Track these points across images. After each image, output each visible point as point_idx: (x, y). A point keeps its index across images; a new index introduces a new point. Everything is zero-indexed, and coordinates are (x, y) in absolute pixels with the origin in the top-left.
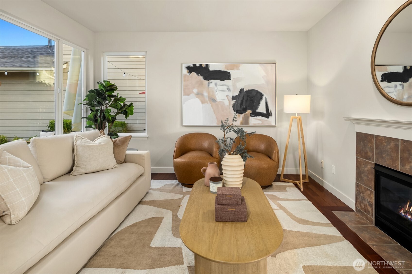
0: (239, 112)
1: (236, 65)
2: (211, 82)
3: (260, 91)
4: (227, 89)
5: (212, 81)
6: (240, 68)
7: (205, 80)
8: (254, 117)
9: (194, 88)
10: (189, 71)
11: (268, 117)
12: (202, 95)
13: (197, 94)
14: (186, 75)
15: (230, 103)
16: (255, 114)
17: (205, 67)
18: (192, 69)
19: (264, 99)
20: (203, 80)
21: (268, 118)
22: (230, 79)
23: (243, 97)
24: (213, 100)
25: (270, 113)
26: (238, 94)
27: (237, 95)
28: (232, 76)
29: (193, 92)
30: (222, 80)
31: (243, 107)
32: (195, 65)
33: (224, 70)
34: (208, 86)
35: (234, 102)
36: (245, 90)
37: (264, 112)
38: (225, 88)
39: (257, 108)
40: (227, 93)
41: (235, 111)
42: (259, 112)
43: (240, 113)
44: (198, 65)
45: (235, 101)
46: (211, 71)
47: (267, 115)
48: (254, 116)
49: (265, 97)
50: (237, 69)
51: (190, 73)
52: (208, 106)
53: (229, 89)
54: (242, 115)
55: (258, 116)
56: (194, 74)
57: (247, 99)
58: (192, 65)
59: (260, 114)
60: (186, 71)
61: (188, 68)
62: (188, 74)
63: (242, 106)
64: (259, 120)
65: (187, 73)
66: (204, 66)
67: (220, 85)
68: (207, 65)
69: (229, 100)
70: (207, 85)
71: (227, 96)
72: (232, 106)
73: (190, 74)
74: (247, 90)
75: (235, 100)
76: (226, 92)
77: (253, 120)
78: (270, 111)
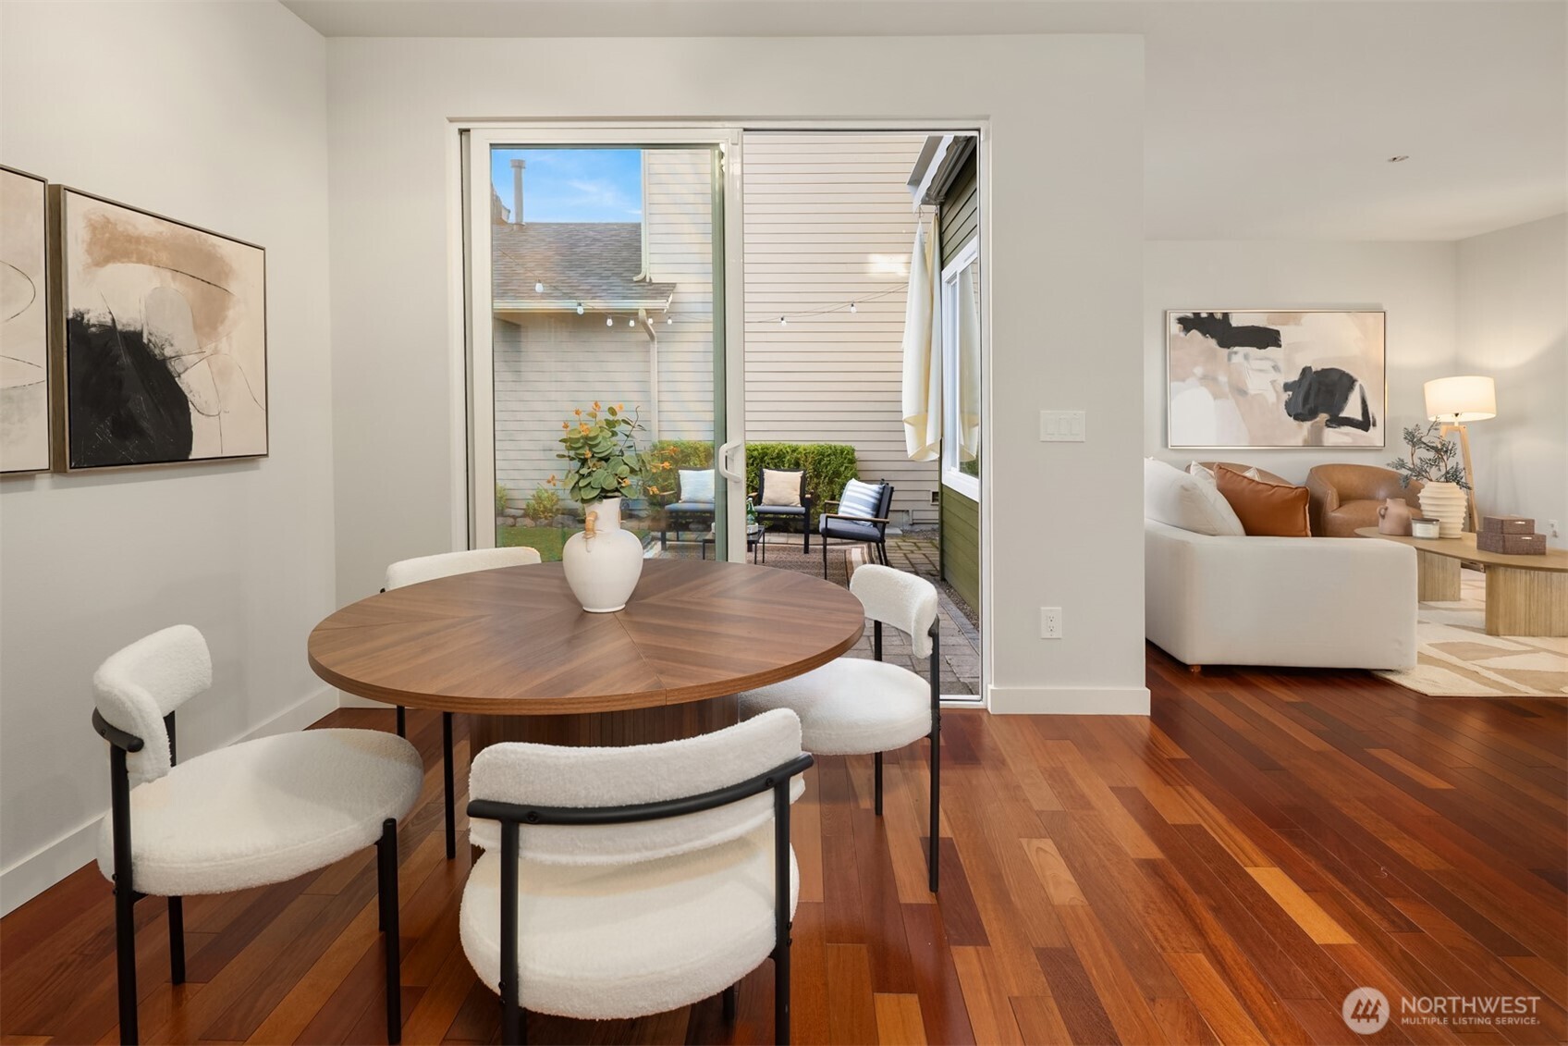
0: (1300, 417)
1: (1293, 316)
2: (1236, 353)
3: (1347, 371)
4: (1272, 369)
5: (1236, 349)
6: (1303, 321)
7: (1220, 348)
8: (1335, 428)
9: (1196, 364)
10: (1184, 328)
11: (1366, 428)
12: (1215, 380)
13: (1202, 379)
14: (1176, 336)
15: (1278, 397)
16: (1337, 421)
17: (1221, 318)
18: (1188, 323)
19: (1357, 388)
20: (1218, 347)
21: (1367, 430)
22: (1280, 346)
23: (1310, 384)
24: (1241, 392)
25: (1371, 419)
26: (1297, 379)
27: (1295, 381)
28: (1284, 339)
29: (1194, 375)
30: (1260, 347)
31: (1308, 406)
32: (1197, 315)
33: (1264, 326)
34: (1229, 359)
35: (1289, 395)
36: (1314, 370)
37: (1359, 417)
38: (1267, 365)
39: (1341, 409)
40: (1273, 375)
41: (1290, 416)
42: (1346, 418)
43: (1302, 421)
44: (1204, 315)
45: (1291, 393)
46: (1235, 328)
47: (1365, 424)
48: (1334, 426)
49: (1360, 385)
50: (1296, 324)
51: (1186, 332)
52: (1229, 404)
54: (1307, 424)
55: (1343, 425)
56: (1195, 333)
57: (1319, 389)
58: (1191, 315)
59: (1349, 422)
60: (1175, 328)
61: (1181, 321)
62: (1182, 334)
63: (1308, 404)
64: (1347, 434)
65: (1180, 331)
66: (1219, 317)
67: (1257, 359)
68: (1226, 315)
69: (1277, 392)
70: (1226, 359)
72: (1284, 403)
73: (1186, 335)
74: (1319, 369)
75: (1290, 391)
76: (1270, 373)
77: (1334, 436)
78: (1371, 416)
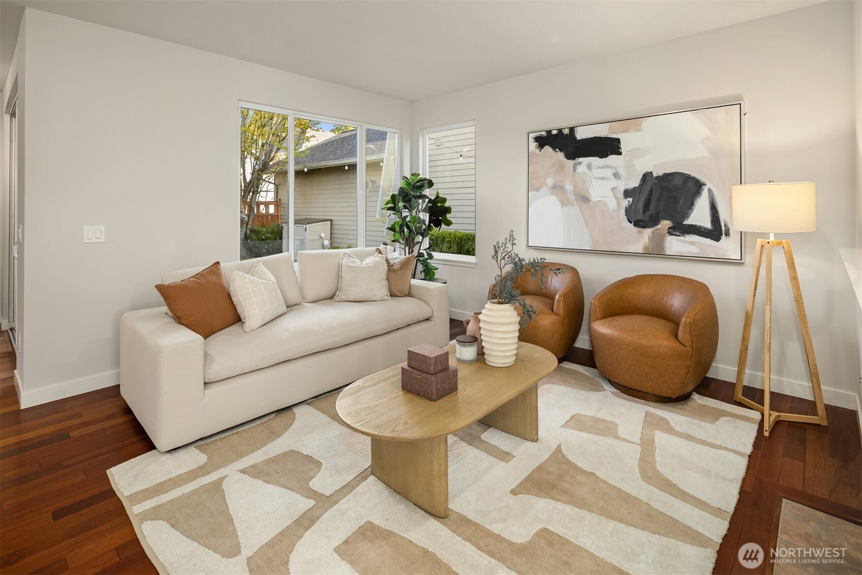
0: (641, 223)
1: (633, 120)
2: (580, 163)
3: (693, 174)
4: (613, 176)
5: (581, 159)
6: (643, 126)
7: (567, 160)
8: (679, 236)
9: (547, 176)
10: (539, 145)
11: (718, 239)
12: (562, 189)
13: (553, 188)
14: (534, 153)
15: (618, 204)
16: (681, 229)
17: (568, 133)
18: (543, 141)
19: (705, 194)
20: (565, 159)
22: (620, 154)
23: (651, 190)
24: (585, 199)
25: (723, 228)
26: (637, 186)
27: (635, 187)
28: (624, 147)
29: (546, 185)
30: (602, 157)
31: (649, 213)
32: (549, 132)
33: (605, 136)
34: (575, 170)
35: (629, 202)
36: (655, 175)
37: (707, 224)
38: (608, 173)
39: (686, 216)
40: (614, 182)
41: (631, 222)
42: (692, 225)
43: (643, 227)
44: (554, 132)
45: (631, 199)
46: (580, 140)
47: (716, 232)
48: (678, 233)
49: (709, 190)
50: (636, 130)
51: (540, 149)
52: (575, 210)
53: (616, 175)
54: (648, 232)
55: (688, 233)
56: (548, 149)
57: (661, 196)
58: (544, 133)
59: (696, 230)
60: (533, 145)
61: (537, 139)
62: (537, 151)
63: (648, 210)
64: (692, 243)
65: (536, 149)
66: (566, 132)
67: (599, 168)
68: (572, 130)
69: (617, 198)
70: (572, 170)
71: (613, 189)
72: (624, 210)
73: (540, 151)
74: (661, 174)
75: (630, 197)
76: (611, 180)
77: (676, 244)
78: (723, 224)
